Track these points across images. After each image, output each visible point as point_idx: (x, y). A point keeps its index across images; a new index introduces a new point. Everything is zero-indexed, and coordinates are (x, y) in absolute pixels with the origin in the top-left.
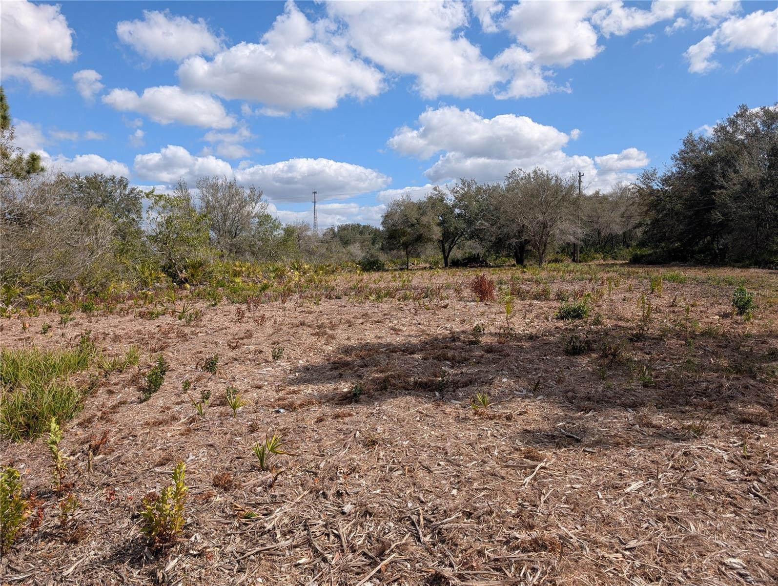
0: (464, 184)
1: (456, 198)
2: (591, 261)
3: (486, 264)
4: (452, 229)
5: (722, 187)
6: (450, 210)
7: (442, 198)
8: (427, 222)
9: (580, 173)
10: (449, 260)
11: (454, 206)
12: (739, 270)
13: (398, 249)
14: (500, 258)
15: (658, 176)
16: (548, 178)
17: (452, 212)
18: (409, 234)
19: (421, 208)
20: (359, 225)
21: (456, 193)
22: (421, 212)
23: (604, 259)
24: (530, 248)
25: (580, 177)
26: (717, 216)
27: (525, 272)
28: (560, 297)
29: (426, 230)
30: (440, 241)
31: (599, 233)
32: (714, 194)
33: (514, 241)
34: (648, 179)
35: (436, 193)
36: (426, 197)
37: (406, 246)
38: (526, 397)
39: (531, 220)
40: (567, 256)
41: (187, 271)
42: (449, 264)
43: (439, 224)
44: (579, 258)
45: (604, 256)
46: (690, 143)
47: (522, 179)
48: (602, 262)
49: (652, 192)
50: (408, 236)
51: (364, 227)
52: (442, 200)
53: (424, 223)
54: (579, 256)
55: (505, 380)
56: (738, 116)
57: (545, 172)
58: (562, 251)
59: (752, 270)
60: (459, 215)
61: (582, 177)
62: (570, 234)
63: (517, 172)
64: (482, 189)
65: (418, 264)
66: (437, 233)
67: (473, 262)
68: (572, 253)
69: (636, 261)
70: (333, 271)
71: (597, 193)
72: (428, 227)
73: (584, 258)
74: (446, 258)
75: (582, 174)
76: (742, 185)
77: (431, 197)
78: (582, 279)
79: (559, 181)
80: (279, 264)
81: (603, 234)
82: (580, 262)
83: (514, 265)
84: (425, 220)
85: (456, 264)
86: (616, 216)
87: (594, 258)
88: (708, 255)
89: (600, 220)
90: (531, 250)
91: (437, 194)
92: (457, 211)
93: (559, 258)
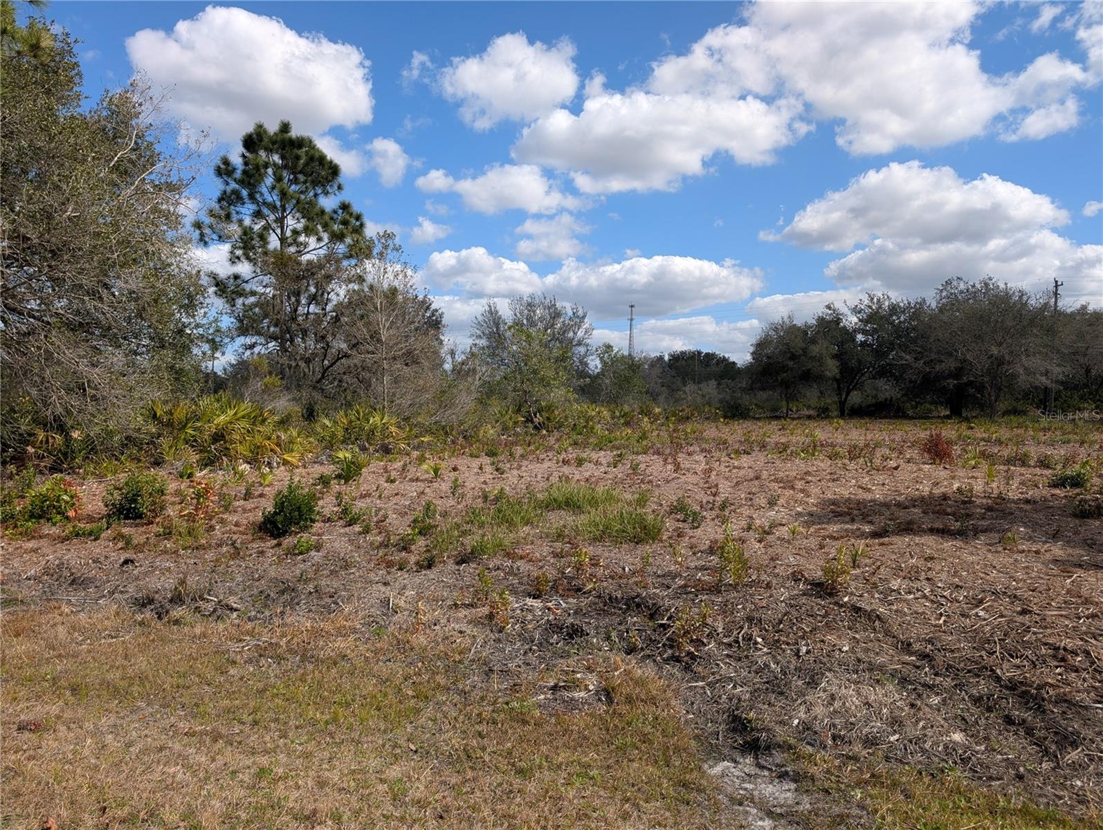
0: (872, 299)
1: (860, 320)
4: (854, 363)
6: (850, 335)
7: (839, 319)
8: (818, 353)
9: (1056, 282)
10: (846, 406)
11: (856, 331)
13: (773, 388)
14: (922, 404)
16: (1007, 293)
17: (854, 340)
18: (792, 369)
19: (808, 333)
20: (699, 353)
21: (860, 312)
24: (972, 391)
25: (1056, 286)
27: (972, 428)
28: (1044, 463)
29: (816, 364)
30: (835, 379)
31: (1088, 371)
33: (952, 383)
35: (830, 312)
36: (816, 317)
37: (786, 385)
38: (1047, 542)
39: (978, 354)
40: (1032, 404)
41: (541, 416)
42: (846, 412)
43: (835, 357)
44: (1054, 409)
47: (962, 292)
50: (789, 372)
51: (707, 355)
52: (838, 321)
53: (814, 354)
54: (1053, 405)
55: (1021, 529)
57: (1002, 286)
58: (1024, 398)
60: (863, 344)
61: (1060, 288)
62: (1042, 374)
63: (955, 283)
64: (899, 307)
65: (797, 411)
66: (832, 368)
67: (883, 410)
68: (1041, 400)
70: (688, 418)
71: (1084, 308)
72: (819, 360)
74: (842, 403)
75: (1059, 283)
77: (823, 318)
78: (1068, 442)
79: (1025, 298)
80: (626, 408)
81: (1094, 372)
83: (948, 417)
84: (815, 350)
85: (858, 412)
89: (1090, 350)
90: (974, 396)
91: (831, 314)
92: (860, 337)
93: (1020, 408)
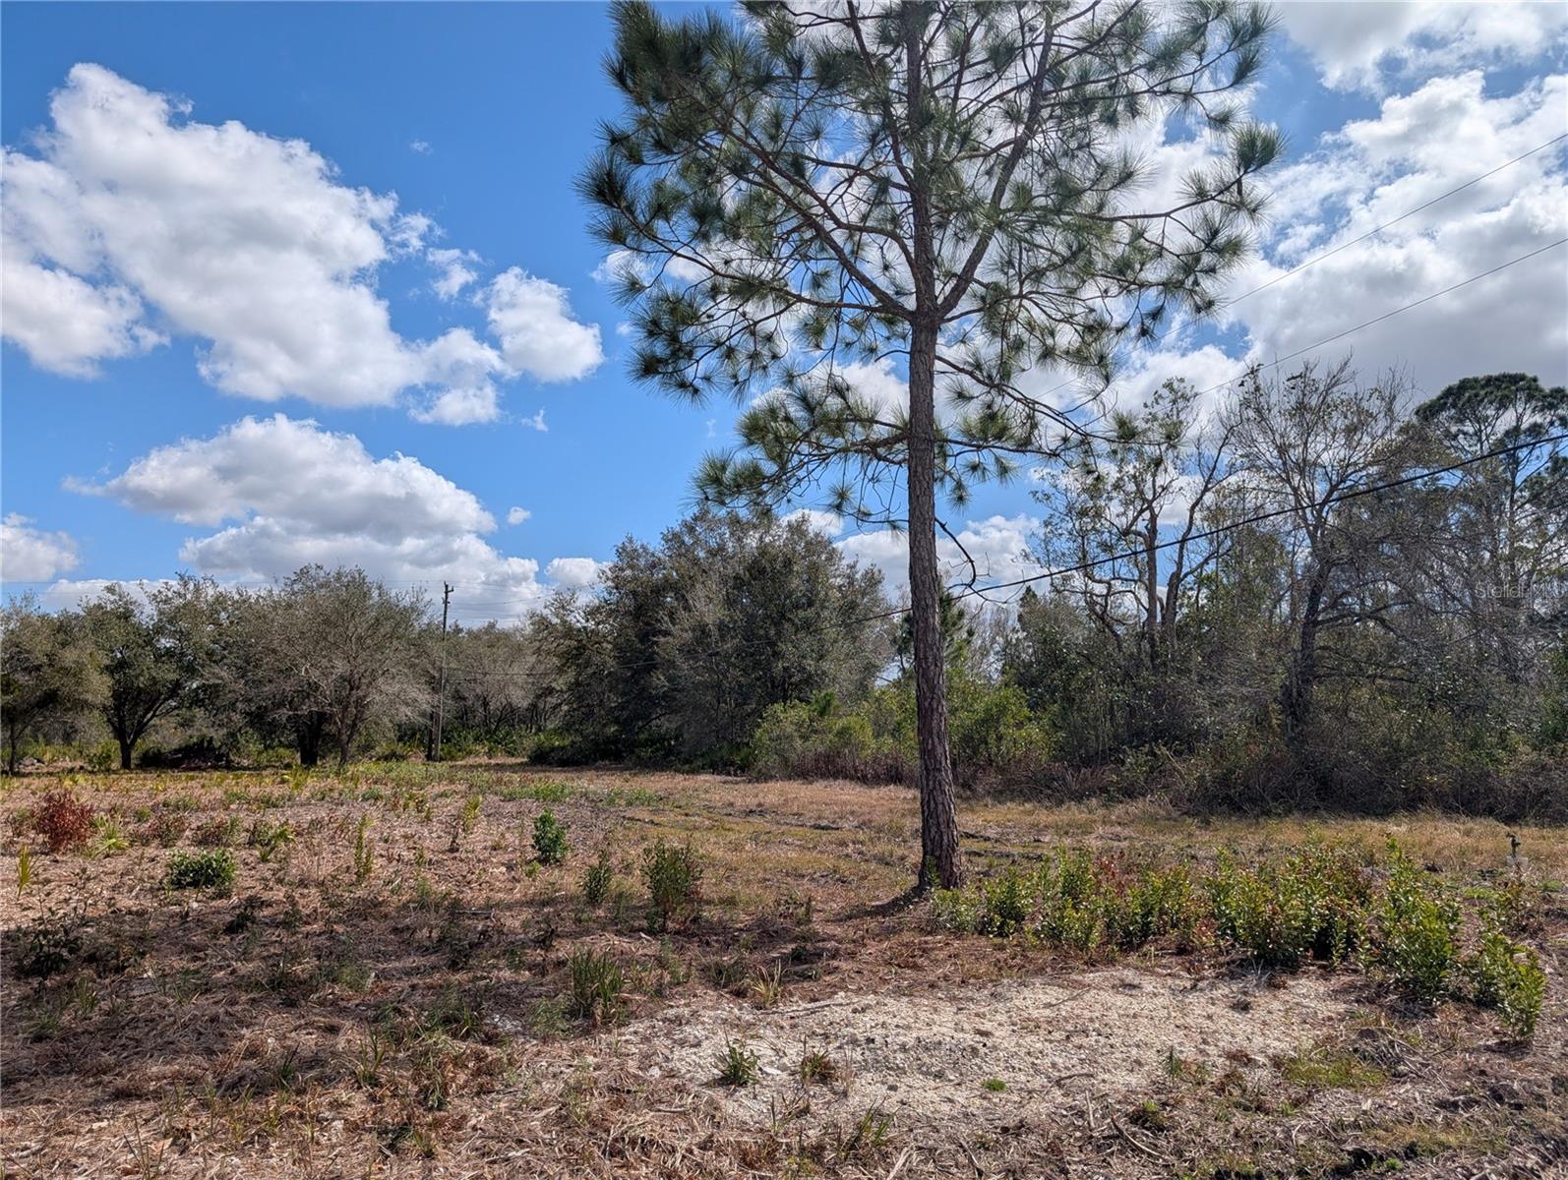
0: (185, 584)
1: (164, 614)
2: (463, 758)
3: (229, 762)
5: (667, 633)
6: (148, 638)
7: (128, 610)
8: (75, 662)
10: (134, 755)
11: (159, 630)
12: (680, 777)
14: (270, 748)
15: (578, 604)
17: (151, 644)
18: (24, 688)
19: (63, 630)
21: (165, 602)
22: (61, 637)
23: (490, 754)
26: (659, 680)
29: (70, 681)
30: (108, 708)
31: (485, 704)
32: (656, 643)
34: (563, 607)
35: (112, 598)
36: (84, 604)
39: (326, 672)
40: (415, 748)
42: (134, 762)
43: (109, 670)
44: (440, 753)
45: (490, 749)
46: (628, 554)
47: (320, 586)
48: (484, 760)
49: (569, 631)
50: (17, 692)
52: (126, 616)
53: (68, 664)
54: (439, 748)
56: (695, 519)
58: (408, 738)
59: (702, 777)
60: (168, 651)
63: (312, 572)
64: (231, 598)
65: (52, 760)
66: (99, 687)
67: (196, 757)
69: (541, 759)
71: (492, 626)
72: (76, 673)
73: (449, 752)
74: (126, 750)
76: (694, 630)
77: (100, 607)
81: (492, 706)
82: (441, 759)
84: (69, 657)
85: (155, 762)
86: (518, 671)
87: (470, 753)
88: (657, 750)
89: (488, 678)
91: (115, 602)
92: (165, 642)
93: (399, 751)
